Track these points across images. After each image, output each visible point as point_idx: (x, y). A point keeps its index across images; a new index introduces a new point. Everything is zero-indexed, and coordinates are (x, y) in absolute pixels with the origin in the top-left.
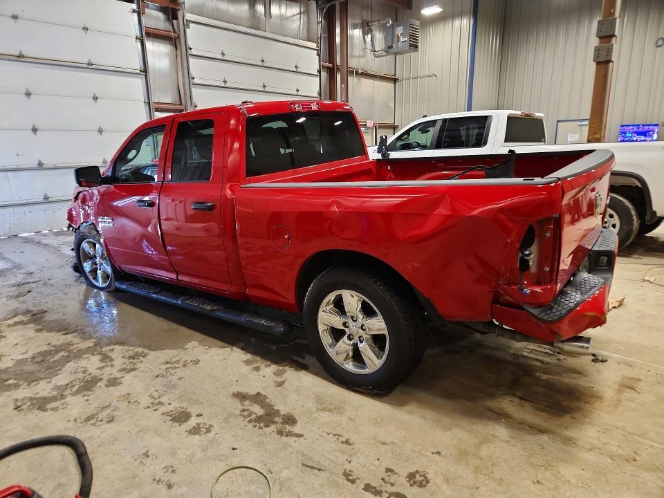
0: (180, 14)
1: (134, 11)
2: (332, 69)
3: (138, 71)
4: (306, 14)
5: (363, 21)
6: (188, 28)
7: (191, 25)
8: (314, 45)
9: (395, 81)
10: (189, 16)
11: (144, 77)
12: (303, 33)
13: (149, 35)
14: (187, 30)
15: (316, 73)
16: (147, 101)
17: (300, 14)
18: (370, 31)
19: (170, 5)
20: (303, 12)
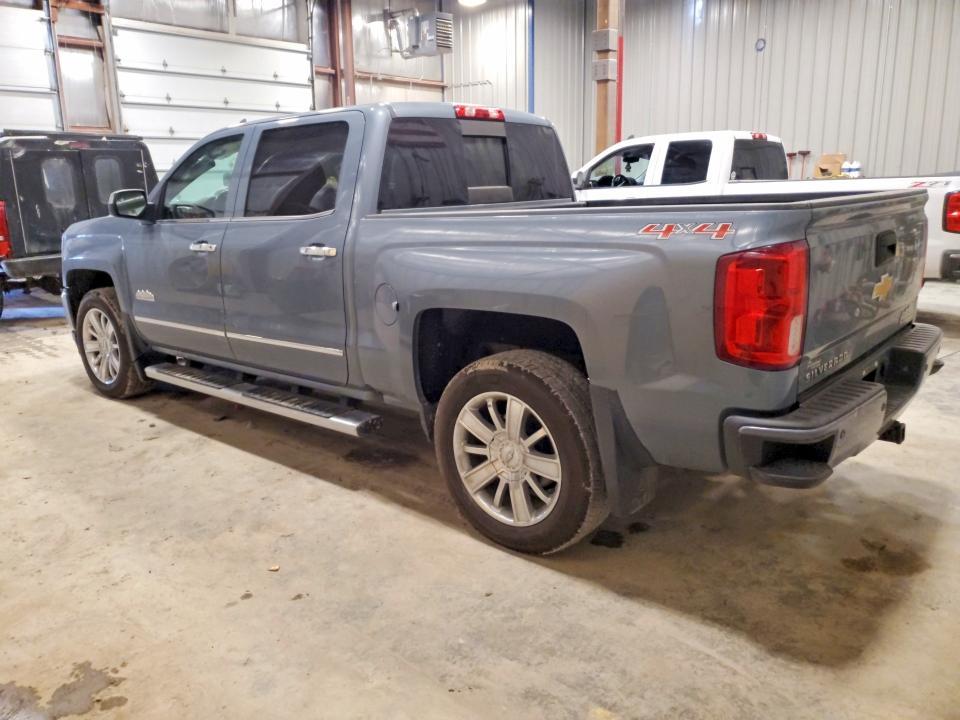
0: (104, 19)
1: (42, 20)
2: (334, 75)
3: (48, 90)
4: (293, 7)
5: (385, 12)
6: (116, 34)
7: (120, 32)
8: (303, 47)
9: (443, 88)
10: (116, 21)
11: (55, 97)
12: (289, 32)
13: (62, 45)
14: (114, 38)
15: (306, 82)
16: (60, 125)
17: (283, 7)
18: (394, 24)
19: (90, 9)
20: (288, 6)
